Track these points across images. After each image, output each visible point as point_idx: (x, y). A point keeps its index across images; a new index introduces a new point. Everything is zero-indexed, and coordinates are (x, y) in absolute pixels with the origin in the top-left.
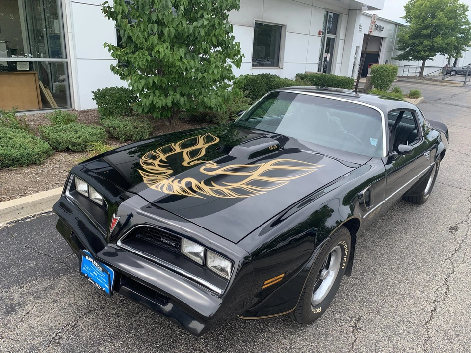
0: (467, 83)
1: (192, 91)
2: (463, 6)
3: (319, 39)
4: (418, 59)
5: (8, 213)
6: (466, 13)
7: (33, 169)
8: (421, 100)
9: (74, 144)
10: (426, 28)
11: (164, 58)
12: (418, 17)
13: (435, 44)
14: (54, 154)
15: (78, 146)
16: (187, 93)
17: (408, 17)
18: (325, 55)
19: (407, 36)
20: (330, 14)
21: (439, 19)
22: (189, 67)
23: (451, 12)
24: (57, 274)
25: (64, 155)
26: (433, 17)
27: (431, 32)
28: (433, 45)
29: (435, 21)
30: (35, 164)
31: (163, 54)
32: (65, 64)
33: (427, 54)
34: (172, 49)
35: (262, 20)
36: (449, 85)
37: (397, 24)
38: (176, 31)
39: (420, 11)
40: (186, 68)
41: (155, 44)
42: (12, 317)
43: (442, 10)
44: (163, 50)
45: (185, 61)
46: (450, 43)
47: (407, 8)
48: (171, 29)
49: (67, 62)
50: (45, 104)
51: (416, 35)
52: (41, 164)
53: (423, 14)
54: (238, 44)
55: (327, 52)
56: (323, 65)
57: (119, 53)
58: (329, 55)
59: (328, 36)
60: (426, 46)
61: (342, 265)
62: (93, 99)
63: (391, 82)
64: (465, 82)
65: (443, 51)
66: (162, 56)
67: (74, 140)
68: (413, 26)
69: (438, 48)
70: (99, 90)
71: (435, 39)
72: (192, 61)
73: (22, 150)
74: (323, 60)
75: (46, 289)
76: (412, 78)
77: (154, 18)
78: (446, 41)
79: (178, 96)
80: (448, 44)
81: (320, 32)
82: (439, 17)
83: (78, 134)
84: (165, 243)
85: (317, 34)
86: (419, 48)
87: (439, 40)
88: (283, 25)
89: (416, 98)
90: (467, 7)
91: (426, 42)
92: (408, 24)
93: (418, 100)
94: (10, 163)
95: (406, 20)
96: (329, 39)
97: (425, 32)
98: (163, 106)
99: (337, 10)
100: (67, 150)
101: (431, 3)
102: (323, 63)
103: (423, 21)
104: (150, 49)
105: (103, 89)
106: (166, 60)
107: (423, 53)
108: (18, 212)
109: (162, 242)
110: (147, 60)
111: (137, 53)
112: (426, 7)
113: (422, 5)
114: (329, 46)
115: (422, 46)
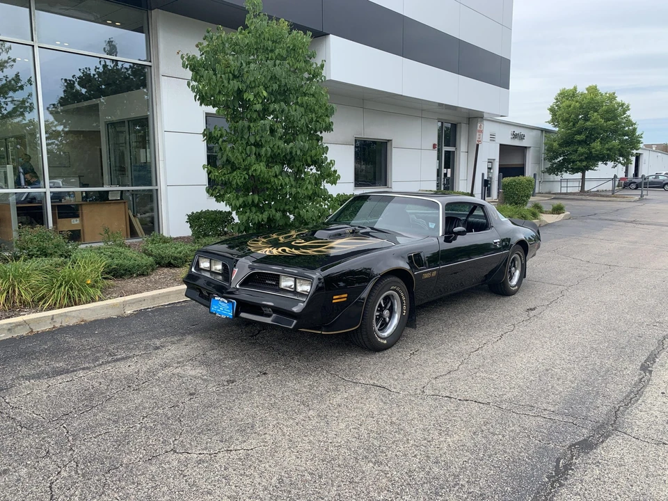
0: (645, 197)
1: (287, 207)
2: (623, 105)
3: (435, 153)
4: (574, 171)
5: (134, 303)
6: (628, 113)
7: (142, 279)
8: (566, 216)
9: (175, 259)
10: (579, 133)
11: (260, 175)
12: (567, 120)
13: (593, 150)
14: (157, 269)
15: (179, 260)
16: (282, 209)
17: (554, 121)
18: (444, 171)
19: (555, 144)
20: (445, 125)
21: (594, 121)
22: (283, 184)
23: (607, 112)
24: (184, 334)
25: (166, 269)
26: (586, 119)
27: (587, 137)
28: (591, 153)
29: (588, 123)
30: (142, 275)
31: (259, 171)
32: (155, 192)
33: (584, 164)
34: (267, 165)
35: (362, 136)
36: (619, 199)
37: (543, 130)
38: (272, 151)
39: (568, 114)
40: (281, 184)
41: (252, 164)
42: (159, 351)
43: (596, 111)
44: (260, 168)
45: (280, 177)
46: (612, 148)
47: (552, 110)
48: (268, 148)
49: (157, 190)
50: (133, 234)
51: (567, 142)
52: (148, 275)
53: (573, 116)
54: (332, 163)
55: (447, 167)
56: (442, 183)
57: (217, 174)
58: (449, 170)
59: (445, 149)
60: (582, 154)
61: (402, 312)
62: (187, 222)
63: (528, 197)
64: (642, 196)
65: (604, 159)
66: (258, 173)
67: (175, 255)
68: (563, 132)
69: (597, 156)
70: (193, 213)
71: (592, 145)
72: (287, 178)
73: (132, 262)
74: (443, 177)
75: (177, 340)
76: (571, 194)
77: (252, 140)
78: (607, 146)
79: (274, 212)
80: (608, 149)
81: (434, 145)
82: (593, 118)
83: (179, 249)
84: (269, 284)
85: (432, 148)
86: (574, 157)
87: (597, 145)
88: (389, 140)
89: (559, 214)
90: (628, 107)
91: (581, 150)
92: (557, 129)
93: (562, 216)
94: (123, 272)
95: (554, 124)
96: (448, 153)
97: (578, 137)
98: (259, 222)
99: (454, 120)
100: (170, 265)
101: (580, 103)
102: (443, 180)
103: (574, 125)
104: (247, 169)
105: (197, 212)
106: (262, 176)
107: (579, 164)
108: (141, 303)
109: (267, 284)
110: (245, 178)
111: (235, 172)
112: (574, 108)
113: (570, 106)
114: (448, 161)
115: (577, 155)
